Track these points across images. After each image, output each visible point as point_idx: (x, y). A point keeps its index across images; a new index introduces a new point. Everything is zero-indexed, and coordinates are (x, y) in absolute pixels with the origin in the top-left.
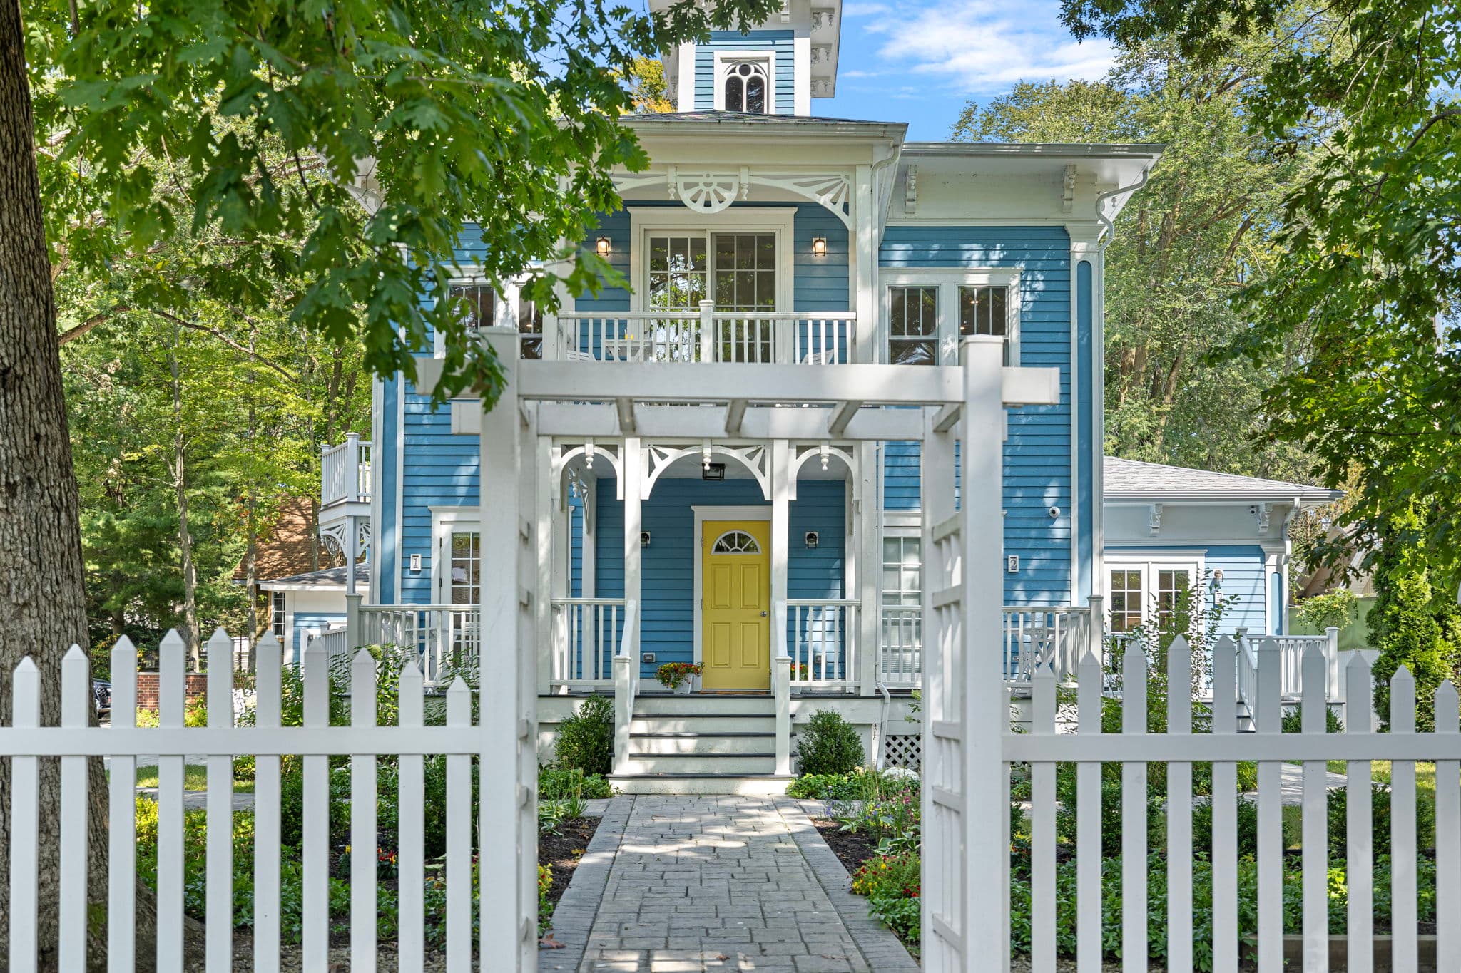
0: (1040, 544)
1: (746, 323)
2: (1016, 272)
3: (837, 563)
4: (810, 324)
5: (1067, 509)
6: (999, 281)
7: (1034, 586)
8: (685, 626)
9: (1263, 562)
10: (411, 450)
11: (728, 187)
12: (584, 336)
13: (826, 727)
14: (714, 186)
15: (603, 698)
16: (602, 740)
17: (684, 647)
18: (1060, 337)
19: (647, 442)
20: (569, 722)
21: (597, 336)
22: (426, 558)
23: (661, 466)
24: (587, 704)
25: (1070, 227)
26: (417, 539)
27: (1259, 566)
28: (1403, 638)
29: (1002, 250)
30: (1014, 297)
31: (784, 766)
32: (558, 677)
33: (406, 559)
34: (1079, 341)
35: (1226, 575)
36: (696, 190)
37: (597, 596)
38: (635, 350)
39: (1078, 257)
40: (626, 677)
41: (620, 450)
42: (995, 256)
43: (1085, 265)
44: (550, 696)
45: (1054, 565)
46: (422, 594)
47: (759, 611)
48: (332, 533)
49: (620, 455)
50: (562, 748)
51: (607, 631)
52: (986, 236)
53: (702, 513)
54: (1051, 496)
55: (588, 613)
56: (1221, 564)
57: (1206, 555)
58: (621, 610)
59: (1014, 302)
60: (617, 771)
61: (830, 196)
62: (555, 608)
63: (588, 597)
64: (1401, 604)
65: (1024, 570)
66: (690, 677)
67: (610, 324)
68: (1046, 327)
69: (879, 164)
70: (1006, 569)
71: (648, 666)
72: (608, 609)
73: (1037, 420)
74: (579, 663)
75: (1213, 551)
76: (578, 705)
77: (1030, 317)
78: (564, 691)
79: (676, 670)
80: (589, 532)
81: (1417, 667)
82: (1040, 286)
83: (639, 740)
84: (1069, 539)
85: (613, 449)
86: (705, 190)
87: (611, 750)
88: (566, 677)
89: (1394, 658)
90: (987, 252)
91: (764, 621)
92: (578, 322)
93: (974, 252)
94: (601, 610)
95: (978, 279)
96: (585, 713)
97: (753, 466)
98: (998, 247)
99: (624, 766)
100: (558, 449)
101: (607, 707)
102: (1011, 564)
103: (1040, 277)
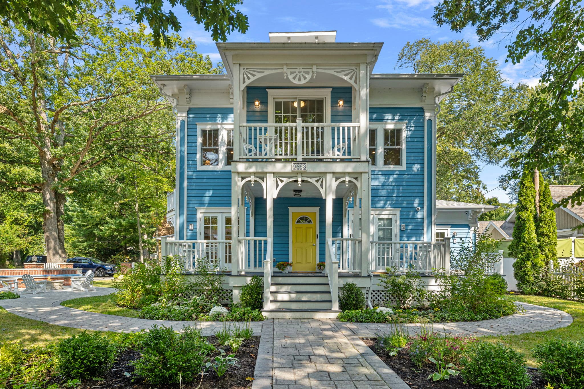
0: (412, 220)
1: (315, 128)
2: (404, 123)
3: (340, 227)
4: (341, 128)
5: (423, 208)
6: (398, 127)
7: (410, 235)
8: (286, 249)
9: (469, 229)
10: (189, 188)
11: (308, 73)
12: (250, 139)
13: (349, 289)
14: (302, 73)
15: (258, 276)
16: (258, 294)
17: (286, 256)
18: (420, 147)
19: (275, 176)
20: (245, 286)
21: (255, 134)
22: (195, 225)
23: (281, 185)
24: (252, 280)
25: (425, 107)
26: (191, 219)
27: (467, 231)
28: (527, 254)
29: (399, 116)
30: (404, 132)
31: (336, 307)
32: (241, 268)
33: (188, 225)
34: (428, 148)
35: (458, 234)
36: (295, 74)
37: (255, 236)
38: (270, 140)
39: (427, 118)
40: (268, 268)
41: (265, 179)
42: (397, 118)
43: (430, 121)
44: (238, 276)
45: (416, 228)
46: (194, 237)
47: (312, 244)
48: (170, 220)
49: (265, 180)
50: (243, 297)
51: (260, 251)
52: (393, 111)
53: (292, 209)
54: (416, 204)
55: (252, 243)
56: (456, 230)
57: (451, 227)
58: (266, 242)
59: (404, 134)
60: (266, 308)
61: (349, 76)
62: (239, 242)
63: (252, 237)
64: (526, 243)
65: (407, 229)
66: (289, 267)
67: (260, 129)
68: (415, 143)
69: (369, 63)
70: (400, 229)
71: (275, 264)
72: (260, 241)
73: (412, 176)
74: (249, 262)
75: (453, 226)
76: (249, 279)
77: (409, 139)
78: (243, 273)
79: (283, 265)
80: (252, 216)
81: (533, 263)
82: (412, 129)
83: (273, 294)
84: (423, 219)
85: (262, 179)
86: (299, 74)
87: (262, 298)
88: (244, 268)
89: (523, 260)
90: (394, 116)
91: (314, 247)
92: (248, 128)
93: (388, 117)
94: (258, 242)
95: (390, 126)
96: (251, 283)
97: (318, 185)
98: (398, 114)
99: (268, 306)
100: (240, 179)
101: (260, 280)
102: (402, 227)
103: (413, 125)
